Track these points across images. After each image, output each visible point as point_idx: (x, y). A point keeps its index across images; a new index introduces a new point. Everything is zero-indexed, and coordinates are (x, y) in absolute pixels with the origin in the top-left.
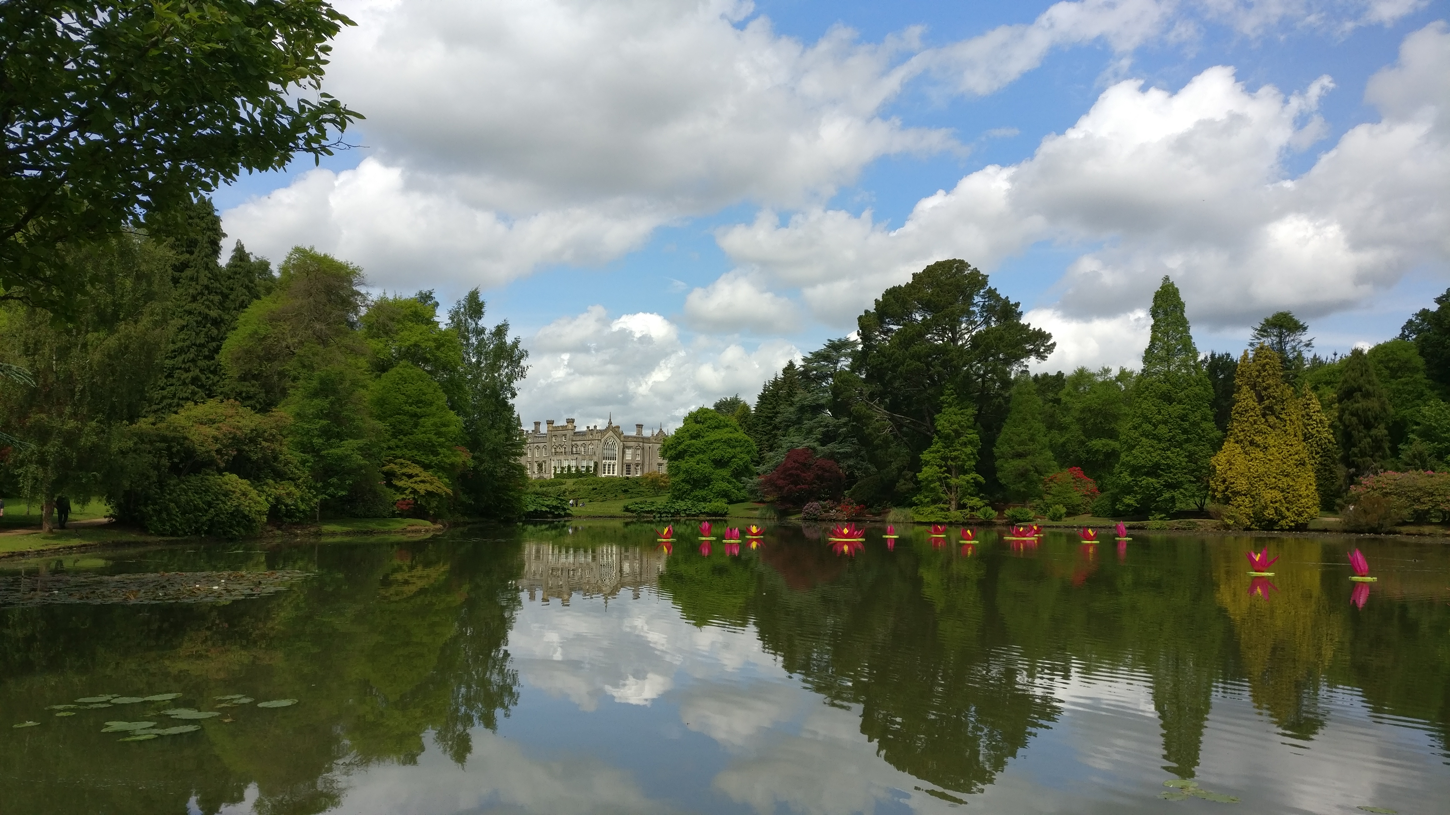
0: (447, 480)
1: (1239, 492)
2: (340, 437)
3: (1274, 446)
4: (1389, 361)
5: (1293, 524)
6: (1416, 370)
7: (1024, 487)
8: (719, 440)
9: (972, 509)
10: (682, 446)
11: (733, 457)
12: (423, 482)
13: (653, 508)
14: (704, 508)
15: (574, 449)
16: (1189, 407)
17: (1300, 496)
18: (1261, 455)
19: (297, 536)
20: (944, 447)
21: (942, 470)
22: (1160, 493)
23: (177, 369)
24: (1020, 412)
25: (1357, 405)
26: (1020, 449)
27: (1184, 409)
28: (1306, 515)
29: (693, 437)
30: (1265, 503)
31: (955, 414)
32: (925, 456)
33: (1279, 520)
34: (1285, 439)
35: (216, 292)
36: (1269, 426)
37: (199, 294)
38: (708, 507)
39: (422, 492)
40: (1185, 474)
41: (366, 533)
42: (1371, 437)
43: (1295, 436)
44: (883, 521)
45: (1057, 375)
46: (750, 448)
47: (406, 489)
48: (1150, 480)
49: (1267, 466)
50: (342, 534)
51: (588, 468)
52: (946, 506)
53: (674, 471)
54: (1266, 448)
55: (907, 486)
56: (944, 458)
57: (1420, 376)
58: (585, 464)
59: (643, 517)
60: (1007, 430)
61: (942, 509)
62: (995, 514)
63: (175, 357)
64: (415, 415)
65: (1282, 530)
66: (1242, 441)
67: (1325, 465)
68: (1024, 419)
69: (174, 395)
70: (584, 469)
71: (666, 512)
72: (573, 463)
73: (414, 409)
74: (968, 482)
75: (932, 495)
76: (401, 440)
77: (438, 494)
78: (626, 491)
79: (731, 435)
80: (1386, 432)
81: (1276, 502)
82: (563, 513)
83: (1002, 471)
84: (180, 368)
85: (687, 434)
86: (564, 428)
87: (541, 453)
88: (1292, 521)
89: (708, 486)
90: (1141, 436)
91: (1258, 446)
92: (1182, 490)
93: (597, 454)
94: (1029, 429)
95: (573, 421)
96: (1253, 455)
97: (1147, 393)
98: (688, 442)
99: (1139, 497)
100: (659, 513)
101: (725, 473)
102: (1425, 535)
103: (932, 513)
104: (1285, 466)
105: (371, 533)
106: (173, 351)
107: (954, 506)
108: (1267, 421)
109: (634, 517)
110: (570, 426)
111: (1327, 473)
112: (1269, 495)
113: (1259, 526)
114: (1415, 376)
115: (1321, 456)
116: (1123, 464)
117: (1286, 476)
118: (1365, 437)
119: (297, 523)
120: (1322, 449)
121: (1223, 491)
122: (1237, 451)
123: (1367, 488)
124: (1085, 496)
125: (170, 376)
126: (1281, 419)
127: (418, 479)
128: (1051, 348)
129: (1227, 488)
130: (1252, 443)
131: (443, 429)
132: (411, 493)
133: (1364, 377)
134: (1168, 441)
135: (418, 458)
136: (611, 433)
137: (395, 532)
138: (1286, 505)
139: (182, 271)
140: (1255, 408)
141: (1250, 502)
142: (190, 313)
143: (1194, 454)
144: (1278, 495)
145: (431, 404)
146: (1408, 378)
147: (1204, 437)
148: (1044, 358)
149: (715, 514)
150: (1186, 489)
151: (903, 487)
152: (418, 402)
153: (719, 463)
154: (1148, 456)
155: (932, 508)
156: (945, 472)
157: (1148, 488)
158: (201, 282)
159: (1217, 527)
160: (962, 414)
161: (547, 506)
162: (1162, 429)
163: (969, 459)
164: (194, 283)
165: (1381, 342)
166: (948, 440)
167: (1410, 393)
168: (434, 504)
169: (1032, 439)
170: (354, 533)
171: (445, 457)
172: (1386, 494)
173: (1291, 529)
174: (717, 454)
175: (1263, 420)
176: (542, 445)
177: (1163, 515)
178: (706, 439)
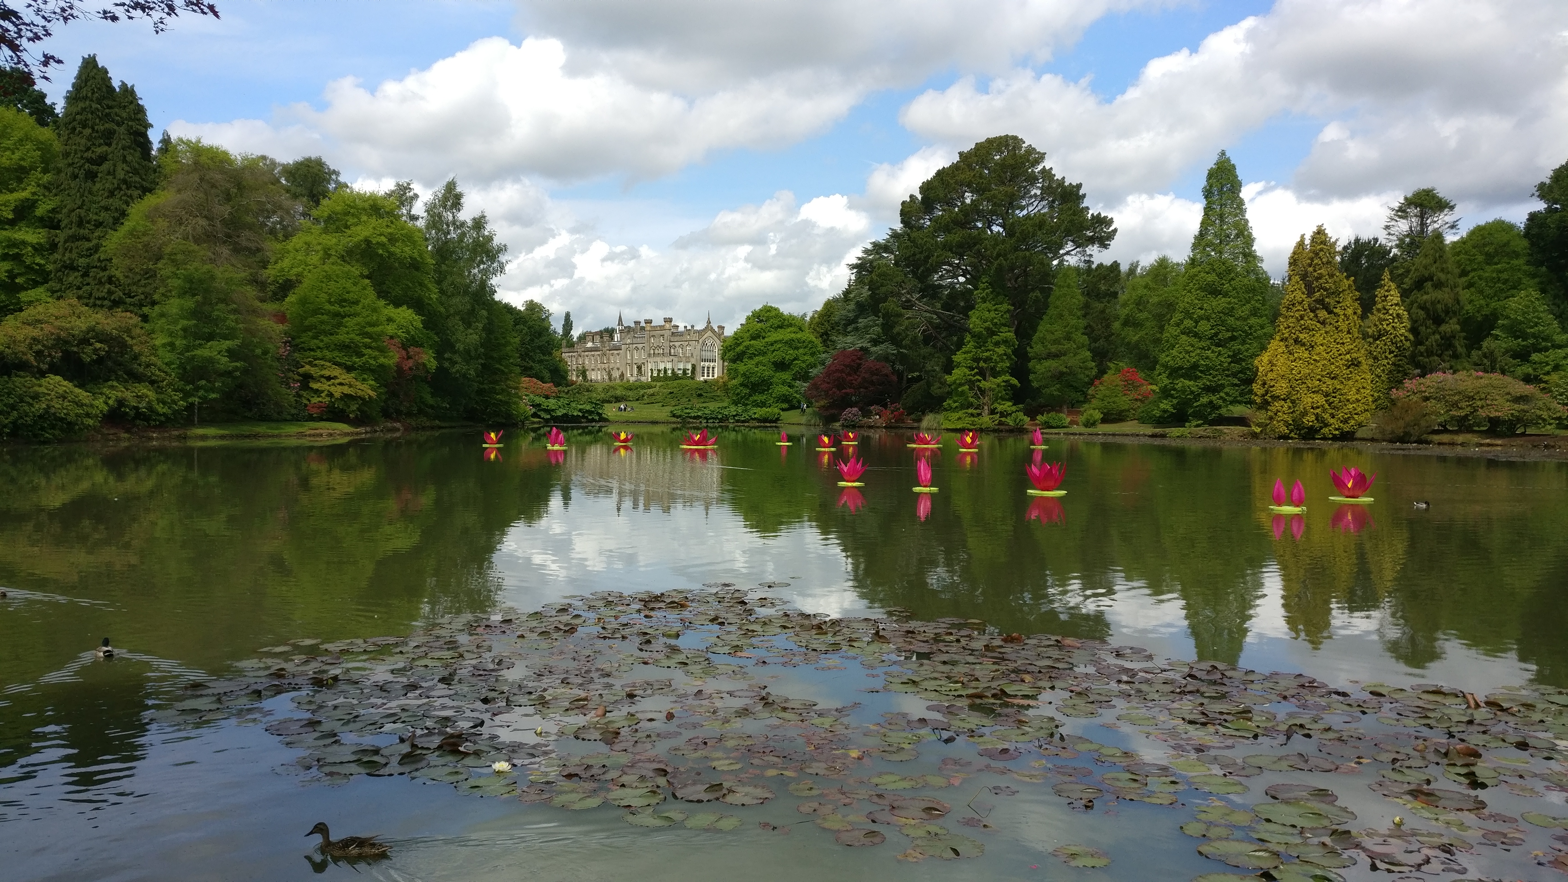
0: (373, 383)
1: (1278, 397)
2: (210, 337)
3: (1322, 345)
4: (1485, 245)
5: (1337, 432)
6: (1517, 255)
7: (1058, 390)
8: (780, 341)
9: (1002, 414)
10: (741, 348)
11: (795, 359)
12: (341, 384)
13: (699, 414)
14: (755, 413)
15: (672, 351)
16: (1236, 301)
17: (1348, 400)
18: (1306, 355)
19: (152, 439)
20: (976, 347)
21: (973, 373)
22: (1197, 397)
23: (93, 267)
24: (1057, 307)
25: (1425, 297)
26: (1054, 349)
27: (1229, 303)
28: (1352, 422)
29: (754, 338)
30: (1304, 409)
31: (989, 311)
32: (958, 357)
33: (1321, 428)
34: (1336, 336)
35: (135, 187)
36: (1318, 322)
37: (115, 189)
38: (760, 412)
39: (337, 395)
40: (1227, 376)
41: (248, 437)
42: (1440, 333)
43: (1349, 332)
44: (918, 428)
45: (1112, 265)
46: (814, 350)
47: (323, 392)
48: (1187, 382)
49: (1311, 367)
50: (214, 437)
51: (685, 371)
52: (978, 411)
53: (732, 373)
54: (1312, 347)
55: (941, 390)
56: (976, 360)
57: (1520, 262)
58: (681, 366)
59: (689, 423)
60: (1043, 328)
61: (972, 415)
62: (1027, 419)
63: (91, 255)
64: (337, 315)
65: (1324, 438)
66: (1286, 340)
67: (1399, 366)
68: (1061, 316)
69: (91, 295)
70: (681, 372)
71: (713, 418)
72: (669, 366)
73: (336, 308)
74: (998, 386)
75: (961, 400)
76: (322, 341)
77: (360, 397)
78: (700, 395)
79: (793, 335)
80: (1458, 327)
81: (1318, 407)
82: (597, 418)
83: (1035, 373)
84: (96, 267)
85: (748, 334)
86: (662, 328)
87: (640, 355)
88: (1336, 429)
89: (768, 390)
90: (1183, 333)
91: (1304, 345)
92: (1222, 394)
93: (694, 355)
94: (1065, 327)
95: (670, 320)
96: (1296, 355)
97: (1191, 284)
98: (747, 343)
99: (1175, 401)
100: (705, 418)
101: (786, 376)
102: (1457, 444)
103: (959, 418)
104: (1333, 366)
105: (256, 436)
106: (88, 250)
107: (987, 412)
108: (1316, 316)
109: (678, 423)
110: (667, 326)
111: (1400, 375)
112: (1308, 400)
113: (1299, 435)
114: (1512, 262)
115: (1396, 356)
116: (1163, 366)
117: (1332, 378)
118: (1434, 333)
119: (155, 427)
120: (1397, 348)
121: (1263, 396)
122: (1280, 350)
123: (1408, 391)
124: (1136, 400)
125: (86, 275)
126: (1335, 314)
127: (337, 381)
128: (1112, 235)
129: (1267, 392)
130: (1297, 341)
131: (369, 329)
132: (327, 395)
133: (1438, 264)
134: (1209, 339)
135: (338, 359)
136: (709, 333)
137: (286, 436)
138: (1331, 411)
139: (100, 165)
140: (1303, 301)
141: (1290, 408)
142: (107, 209)
143: (1239, 353)
144: (1320, 399)
145: (356, 303)
146: (1504, 265)
147: (1251, 334)
148: (1106, 246)
149: (765, 420)
150: (1227, 394)
151: (938, 391)
152: (342, 301)
153: (781, 366)
154: (1187, 356)
155: (960, 414)
156: (976, 374)
157: (1184, 391)
158: (118, 177)
159: (1243, 436)
160: (996, 310)
161: (580, 410)
162: (1204, 327)
163: (1002, 360)
164: (111, 177)
165: (1482, 223)
166: (980, 339)
167: (1506, 282)
168: (354, 407)
169: (1068, 338)
170: (232, 437)
171: (370, 358)
172: (1427, 399)
173: (1335, 438)
174: (777, 356)
175: (1312, 315)
176: (641, 345)
177: (1200, 422)
178: (766, 340)
